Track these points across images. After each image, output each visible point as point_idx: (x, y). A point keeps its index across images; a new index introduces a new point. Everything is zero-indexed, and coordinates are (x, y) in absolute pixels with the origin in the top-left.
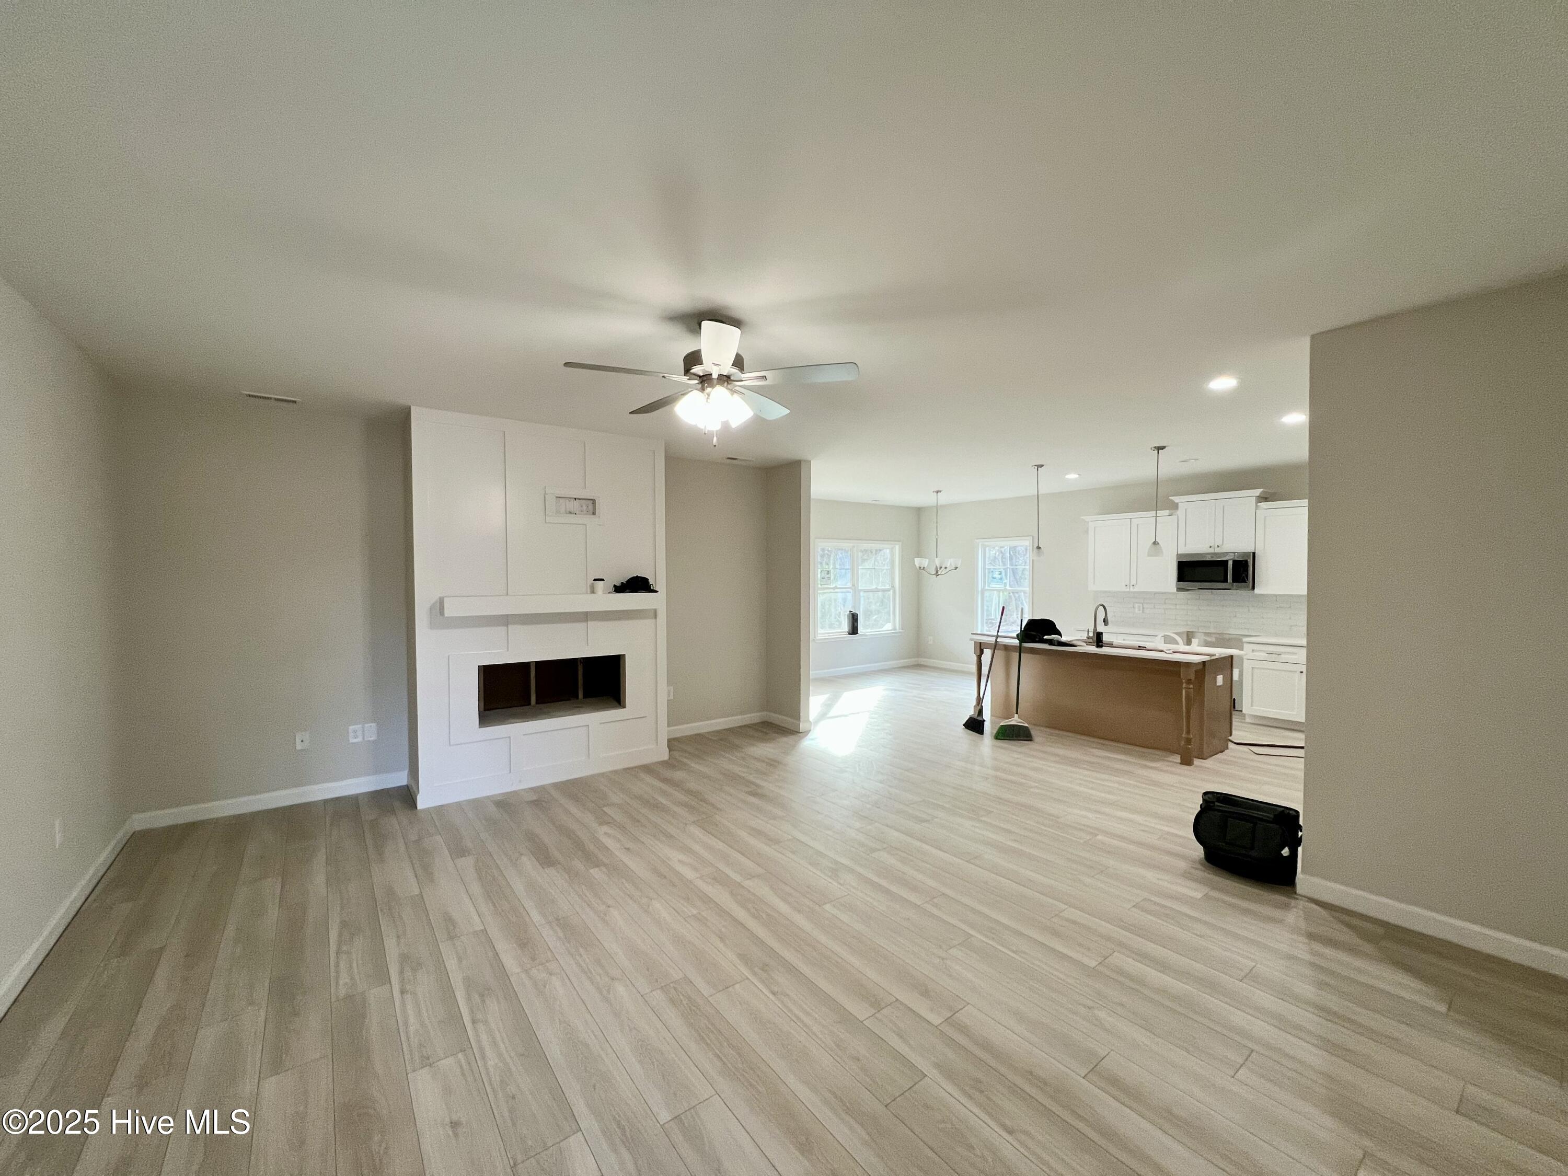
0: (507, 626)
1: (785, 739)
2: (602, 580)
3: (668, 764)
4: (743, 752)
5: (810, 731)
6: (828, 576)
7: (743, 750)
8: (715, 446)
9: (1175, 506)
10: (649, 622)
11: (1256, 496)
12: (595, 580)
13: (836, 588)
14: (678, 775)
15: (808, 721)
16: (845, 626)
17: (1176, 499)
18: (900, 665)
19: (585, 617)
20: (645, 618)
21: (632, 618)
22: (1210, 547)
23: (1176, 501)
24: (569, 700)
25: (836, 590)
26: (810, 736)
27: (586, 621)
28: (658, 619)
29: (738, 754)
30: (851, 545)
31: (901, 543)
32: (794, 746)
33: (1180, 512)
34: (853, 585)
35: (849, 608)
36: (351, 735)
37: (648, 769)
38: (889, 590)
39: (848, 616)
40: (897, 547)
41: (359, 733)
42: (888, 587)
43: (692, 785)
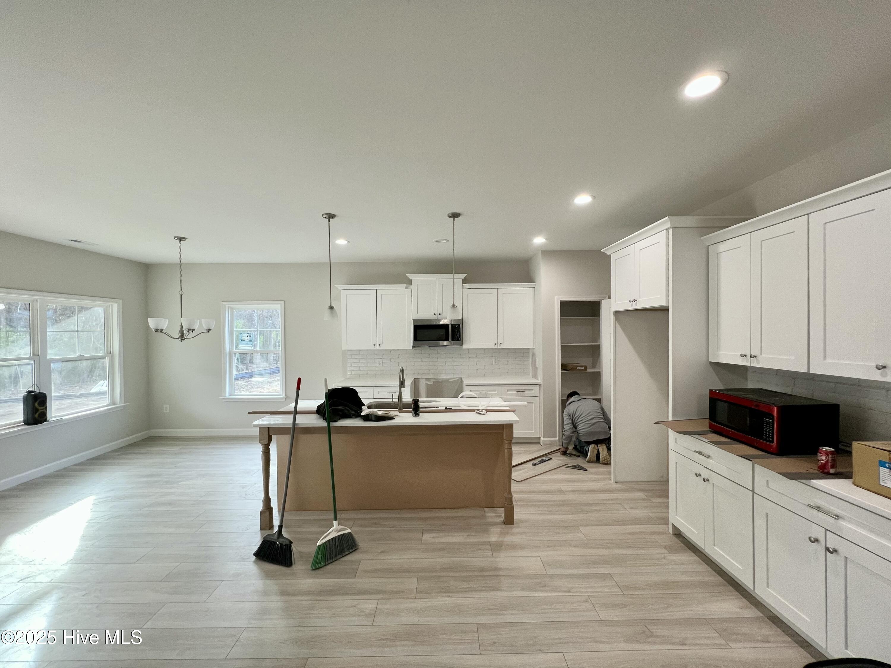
9: (409, 282)
11: (462, 279)
17: (410, 276)
22: (435, 314)
23: (410, 278)
30: (31, 298)
33: (413, 287)
34: (36, 355)
38: (103, 358)
39: (26, 399)
40: (116, 307)
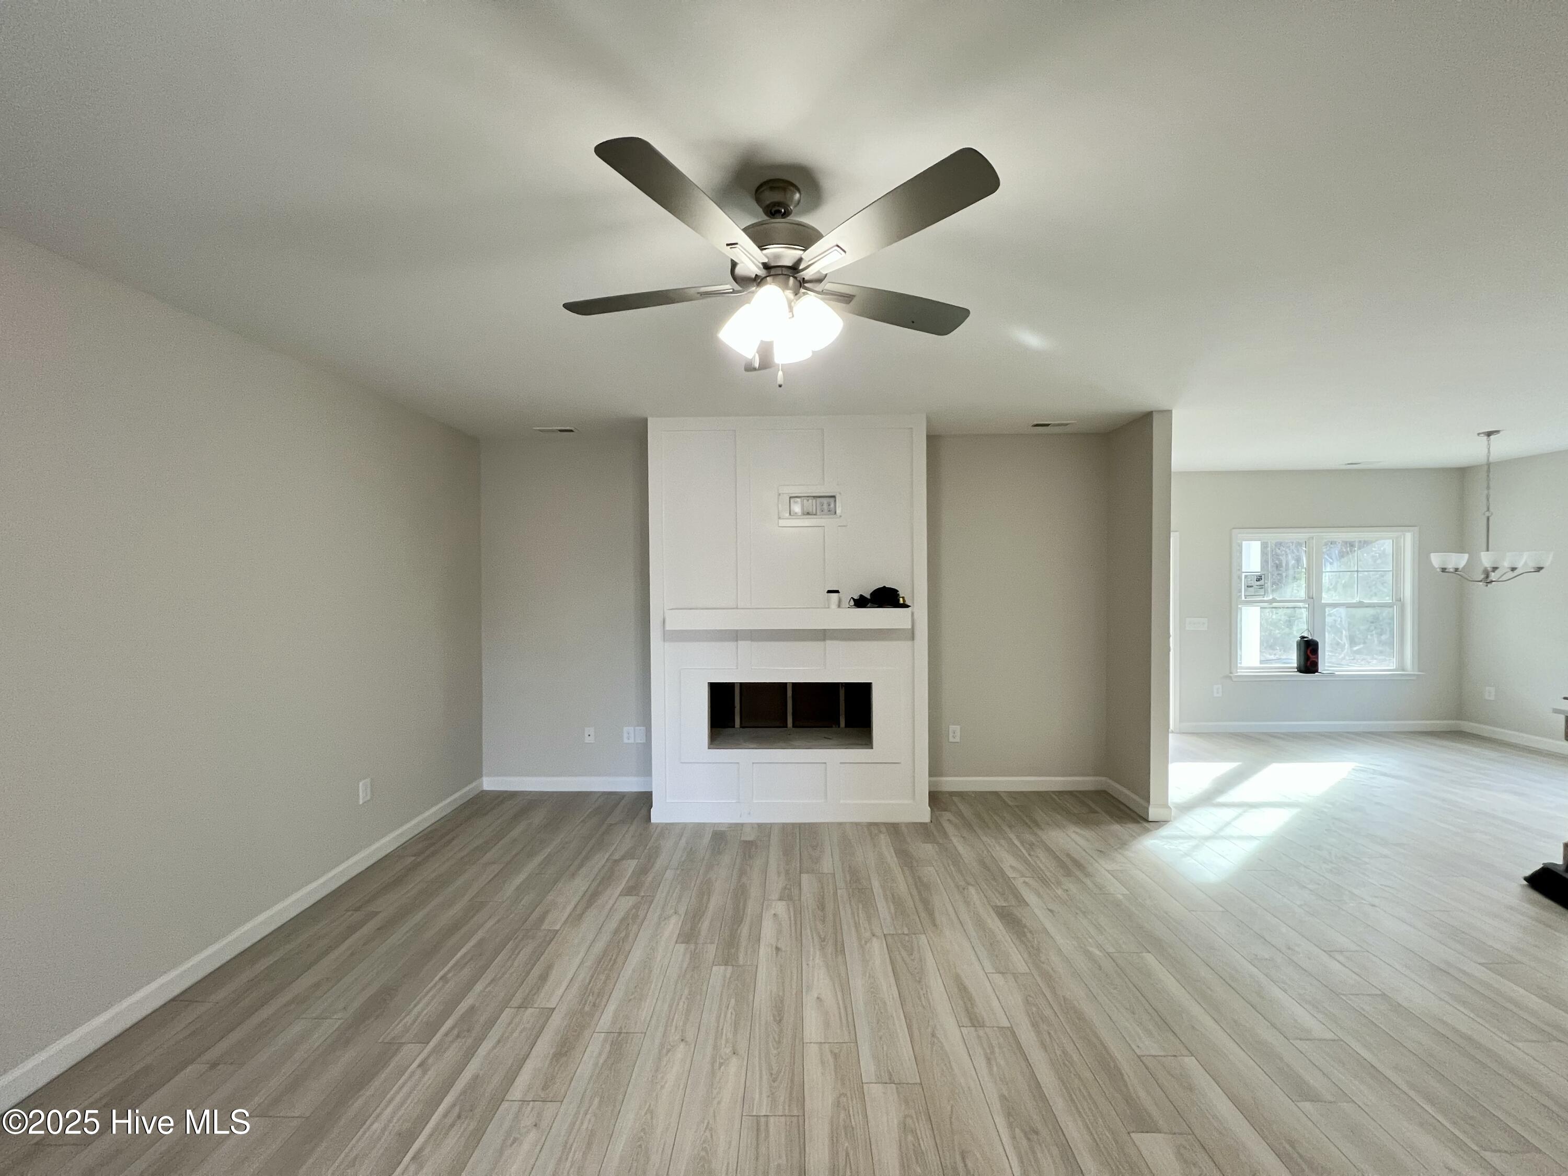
0: (737, 641)
1: (1116, 827)
2: (837, 592)
3: (923, 831)
4: (1036, 834)
5: (1166, 822)
6: (1258, 583)
7: (1040, 833)
8: (780, 386)
10: (904, 645)
12: (829, 592)
13: (1274, 600)
14: (926, 850)
15: (1166, 806)
16: (1292, 658)
18: (1406, 729)
19: (823, 635)
20: (898, 639)
21: (883, 639)
24: (832, 727)
25: (1275, 605)
26: (1164, 831)
27: (824, 640)
28: (915, 641)
29: (1028, 837)
30: (1308, 535)
31: (1416, 529)
32: (1123, 844)
34: (1310, 597)
35: (1301, 629)
36: (625, 735)
37: (894, 829)
38: (1390, 606)
39: (1299, 644)
40: (1409, 537)
41: (632, 735)
42: (1388, 600)
43: (930, 872)
